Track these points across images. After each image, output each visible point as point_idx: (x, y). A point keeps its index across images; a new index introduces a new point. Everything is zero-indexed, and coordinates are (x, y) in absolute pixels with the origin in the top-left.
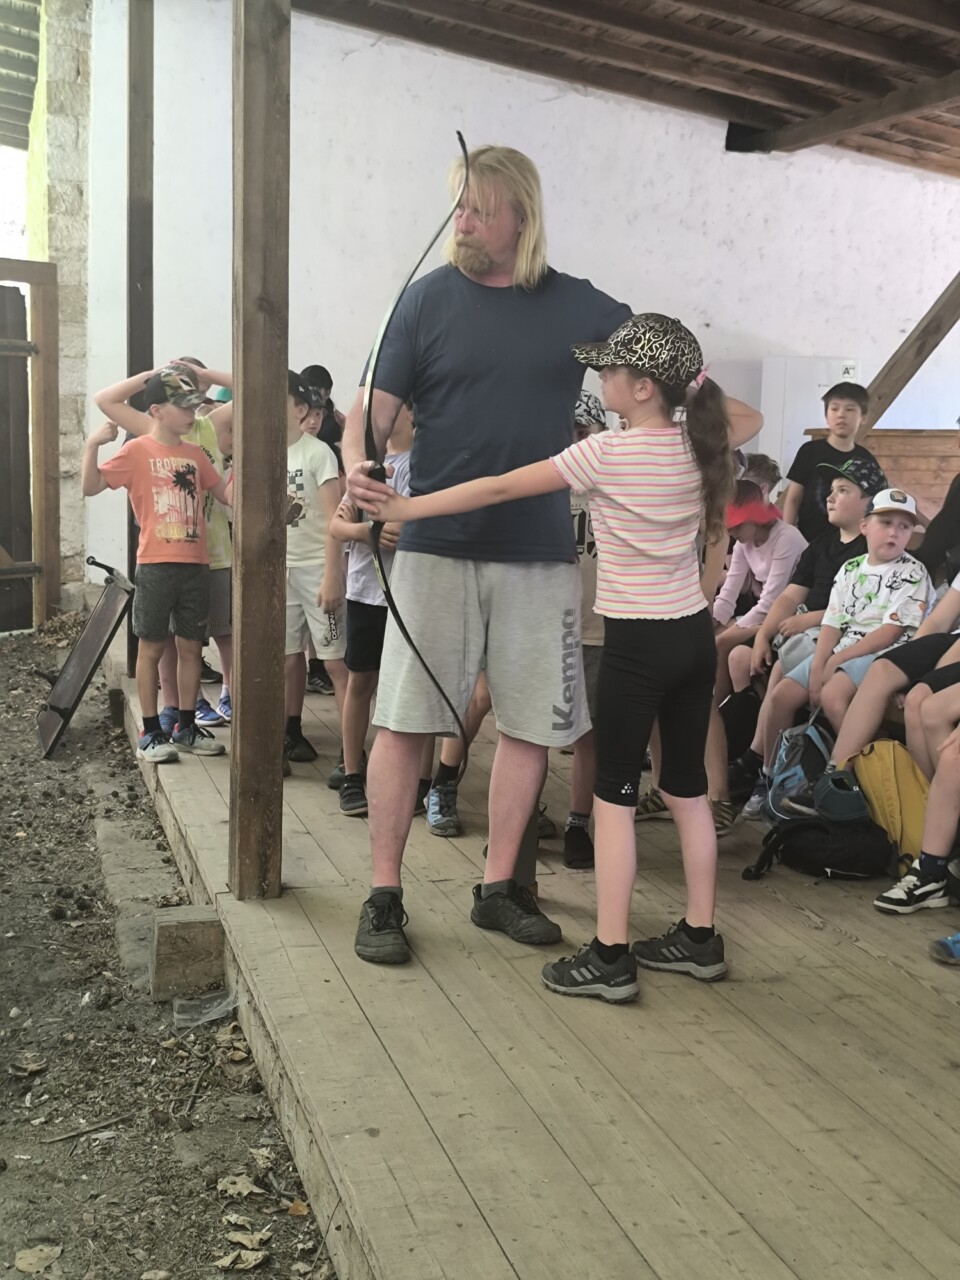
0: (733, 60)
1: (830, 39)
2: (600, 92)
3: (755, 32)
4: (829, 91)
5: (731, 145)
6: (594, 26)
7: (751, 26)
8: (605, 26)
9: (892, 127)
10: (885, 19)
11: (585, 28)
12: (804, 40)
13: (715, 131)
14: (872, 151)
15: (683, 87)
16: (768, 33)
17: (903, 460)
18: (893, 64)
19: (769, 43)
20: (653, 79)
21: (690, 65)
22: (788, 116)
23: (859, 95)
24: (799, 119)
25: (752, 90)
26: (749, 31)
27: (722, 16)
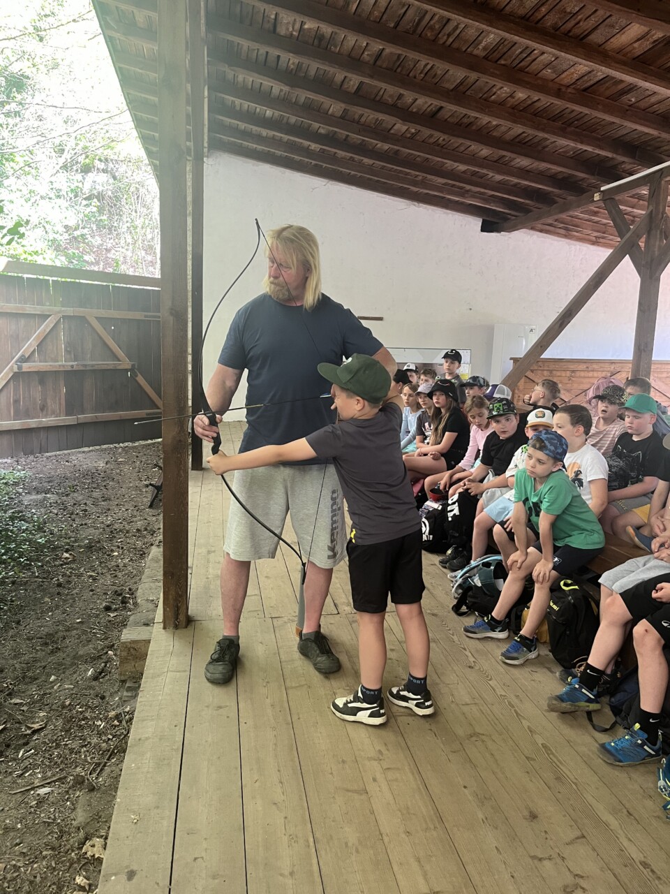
0: (482, 190)
1: (526, 180)
2: (425, 206)
3: (493, 176)
4: (527, 205)
5: (484, 229)
6: (421, 176)
7: (491, 174)
8: (425, 175)
9: (556, 220)
10: (552, 169)
11: (417, 176)
12: (516, 180)
13: (477, 223)
14: (547, 232)
15: (462, 203)
16: (499, 177)
17: (554, 372)
18: (556, 191)
19: (499, 182)
20: (449, 199)
21: (464, 193)
22: (509, 216)
23: (540, 206)
24: (514, 218)
25: (492, 204)
26: (490, 177)
27: (477, 169)
